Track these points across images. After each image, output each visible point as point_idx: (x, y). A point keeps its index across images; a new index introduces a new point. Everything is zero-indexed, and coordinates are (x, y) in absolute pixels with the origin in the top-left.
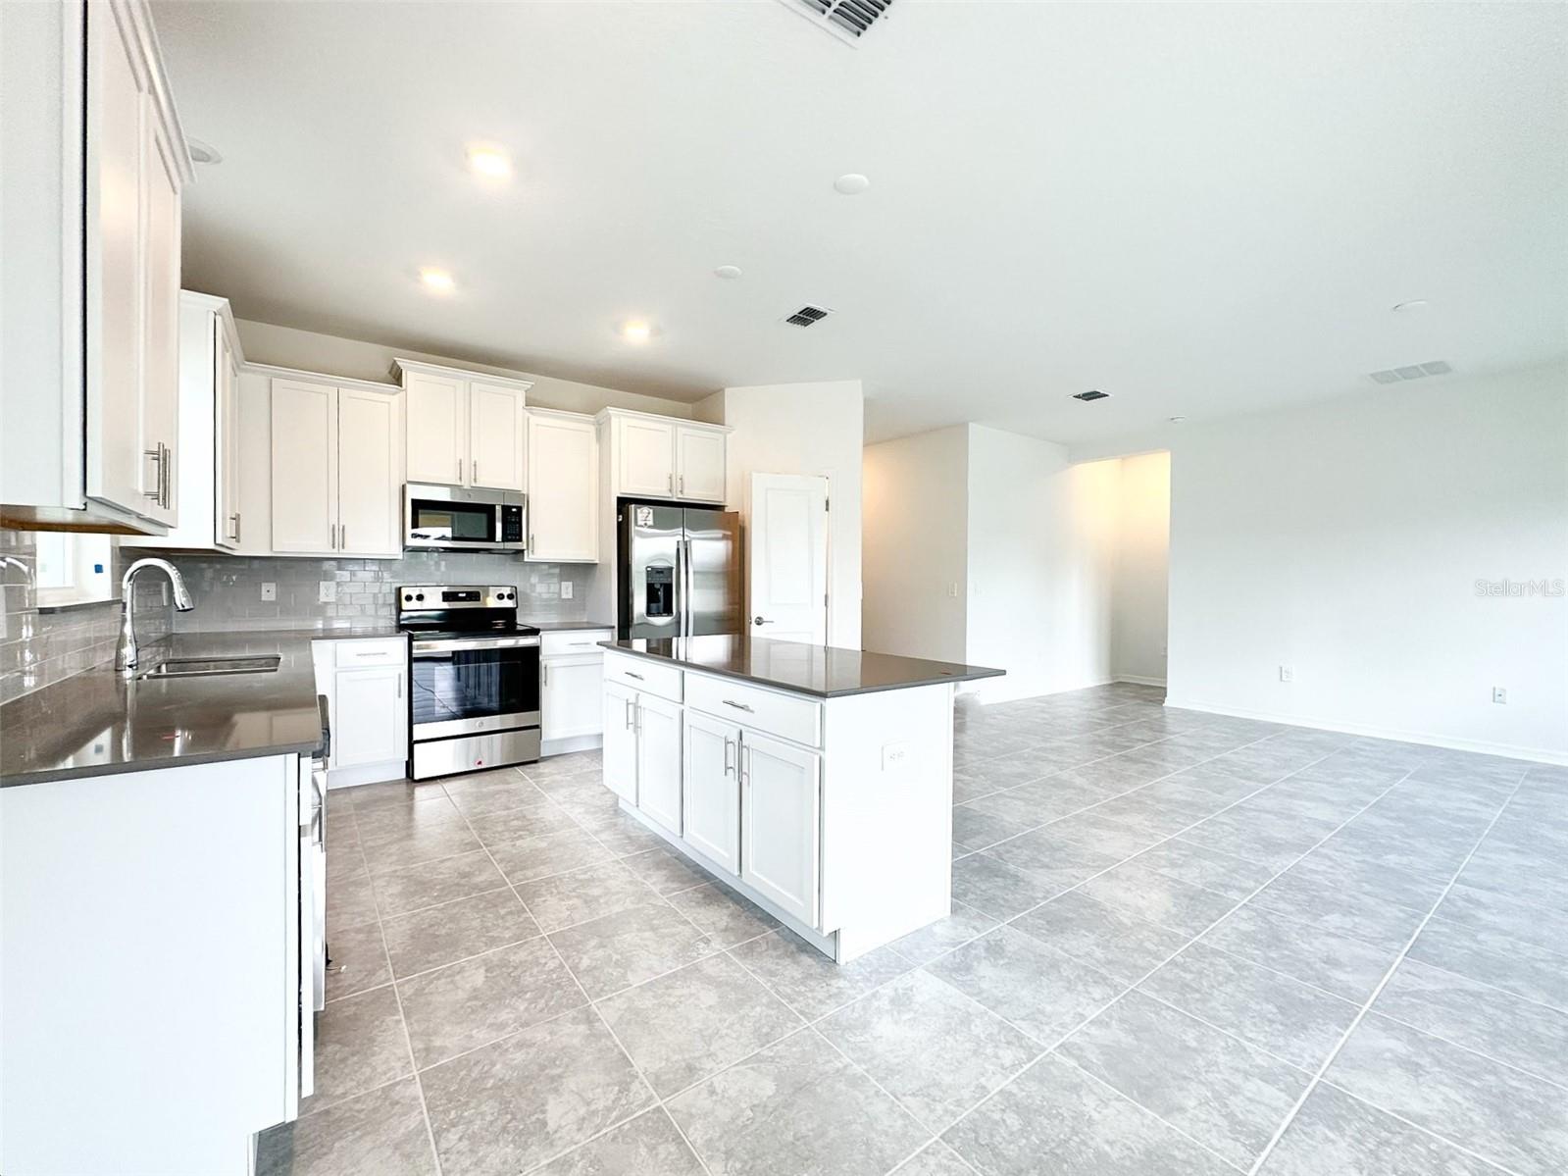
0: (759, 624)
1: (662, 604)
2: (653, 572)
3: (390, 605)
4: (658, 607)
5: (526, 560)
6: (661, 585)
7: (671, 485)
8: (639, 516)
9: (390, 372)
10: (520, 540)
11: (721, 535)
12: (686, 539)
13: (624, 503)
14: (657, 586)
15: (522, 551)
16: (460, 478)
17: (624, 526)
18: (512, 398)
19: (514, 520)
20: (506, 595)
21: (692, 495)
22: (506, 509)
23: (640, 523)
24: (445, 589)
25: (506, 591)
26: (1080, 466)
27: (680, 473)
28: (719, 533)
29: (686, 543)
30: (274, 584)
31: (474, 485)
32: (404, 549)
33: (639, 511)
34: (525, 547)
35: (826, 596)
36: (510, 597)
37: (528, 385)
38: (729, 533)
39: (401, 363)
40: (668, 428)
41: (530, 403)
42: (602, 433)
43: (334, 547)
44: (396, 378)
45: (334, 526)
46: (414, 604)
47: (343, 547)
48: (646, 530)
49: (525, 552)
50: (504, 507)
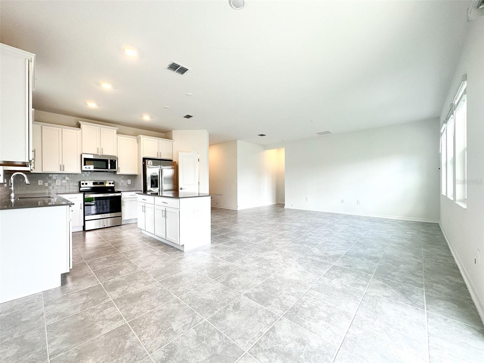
0: (181, 189)
1: (155, 185)
2: (152, 177)
3: (77, 186)
4: (154, 186)
5: (117, 174)
6: (155, 180)
7: (158, 154)
8: (149, 163)
9: (77, 124)
10: (115, 168)
11: (171, 168)
12: (161, 168)
13: (144, 159)
14: (154, 180)
15: (116, 172)
16: (98, 153)
17: (145, 165)
18: (113, 132)
19: (113, 164)
20: (111, 183)
21: (164, 157)
22: (111, 161)
23: (149, 164)
24: (93, 181)
25: (112, 182)
26: (266, 151)
27: (160, 151)
28: (171, 167)
29: (161, 169)
30: (42, 180)
31: (102, 154)
32: (82, 170)
33: (148, 161)
34: (117, 170)
35: (199, 183)
36: (113, 183)
37: (117, 128)
38: (173, 167)
39: (80, 122)
40: (157, 140)
41: (118, 133)
42: (138, 141)
43: (61, 170)
44: (79, 126)
45: (61, 165)
46: (85, 185)
47: (64, 170)
48: (150, 166)
49: (117, 172)
50: (111, 160)
